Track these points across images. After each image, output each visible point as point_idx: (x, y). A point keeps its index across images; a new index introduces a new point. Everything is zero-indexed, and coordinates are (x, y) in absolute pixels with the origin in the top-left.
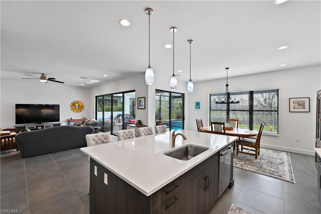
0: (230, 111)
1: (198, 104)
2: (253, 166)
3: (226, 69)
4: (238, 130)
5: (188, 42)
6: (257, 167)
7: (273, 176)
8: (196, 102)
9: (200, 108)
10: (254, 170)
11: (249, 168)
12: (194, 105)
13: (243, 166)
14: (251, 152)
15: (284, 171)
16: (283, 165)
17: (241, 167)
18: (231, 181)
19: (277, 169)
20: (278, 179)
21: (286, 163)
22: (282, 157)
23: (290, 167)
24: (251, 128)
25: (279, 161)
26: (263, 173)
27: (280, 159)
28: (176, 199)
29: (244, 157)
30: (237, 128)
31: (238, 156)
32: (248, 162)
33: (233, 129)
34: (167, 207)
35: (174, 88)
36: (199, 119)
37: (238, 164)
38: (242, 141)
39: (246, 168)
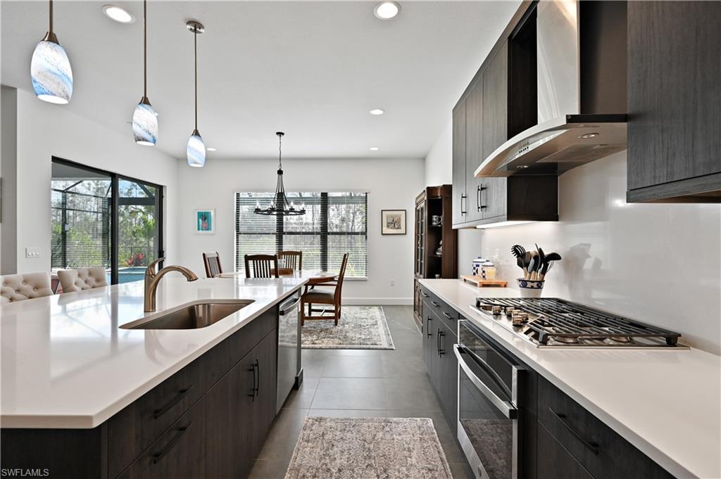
0: (284, 236)
1: (204, 217)
2: (333, 338)
3: (278, 133)
4: (300, 273)
5: (189, 27)
6: (340, 338)
7: (364, 346)
8: (198, 213)
9: (212, 227)
10: (335, 346)
11: (326, 343)
12: (194, 220)
13: (315, 344)
14: (326, 315)
15: (379, 335)
16: (376, 326)
17: (311, 346)
18: (297, 373)
19: (368, 335)
20: (373, 349)
21: (380, 322)
22: (373, 314)
23: (386, 326)
24: (324, 268)
25: (370, 322)
26: (350, 346)
27: (372, 318)
28: (183, 429)
29: (314, 327)
30: (300, 269)
31: (304, 326)
32: (323, 334)
33: (292, 272)
34: (157, 456)
35: (146, 141)
36: (211, 253)
37: (307, 342)
38: (310, 294)
39: (321, 346)
